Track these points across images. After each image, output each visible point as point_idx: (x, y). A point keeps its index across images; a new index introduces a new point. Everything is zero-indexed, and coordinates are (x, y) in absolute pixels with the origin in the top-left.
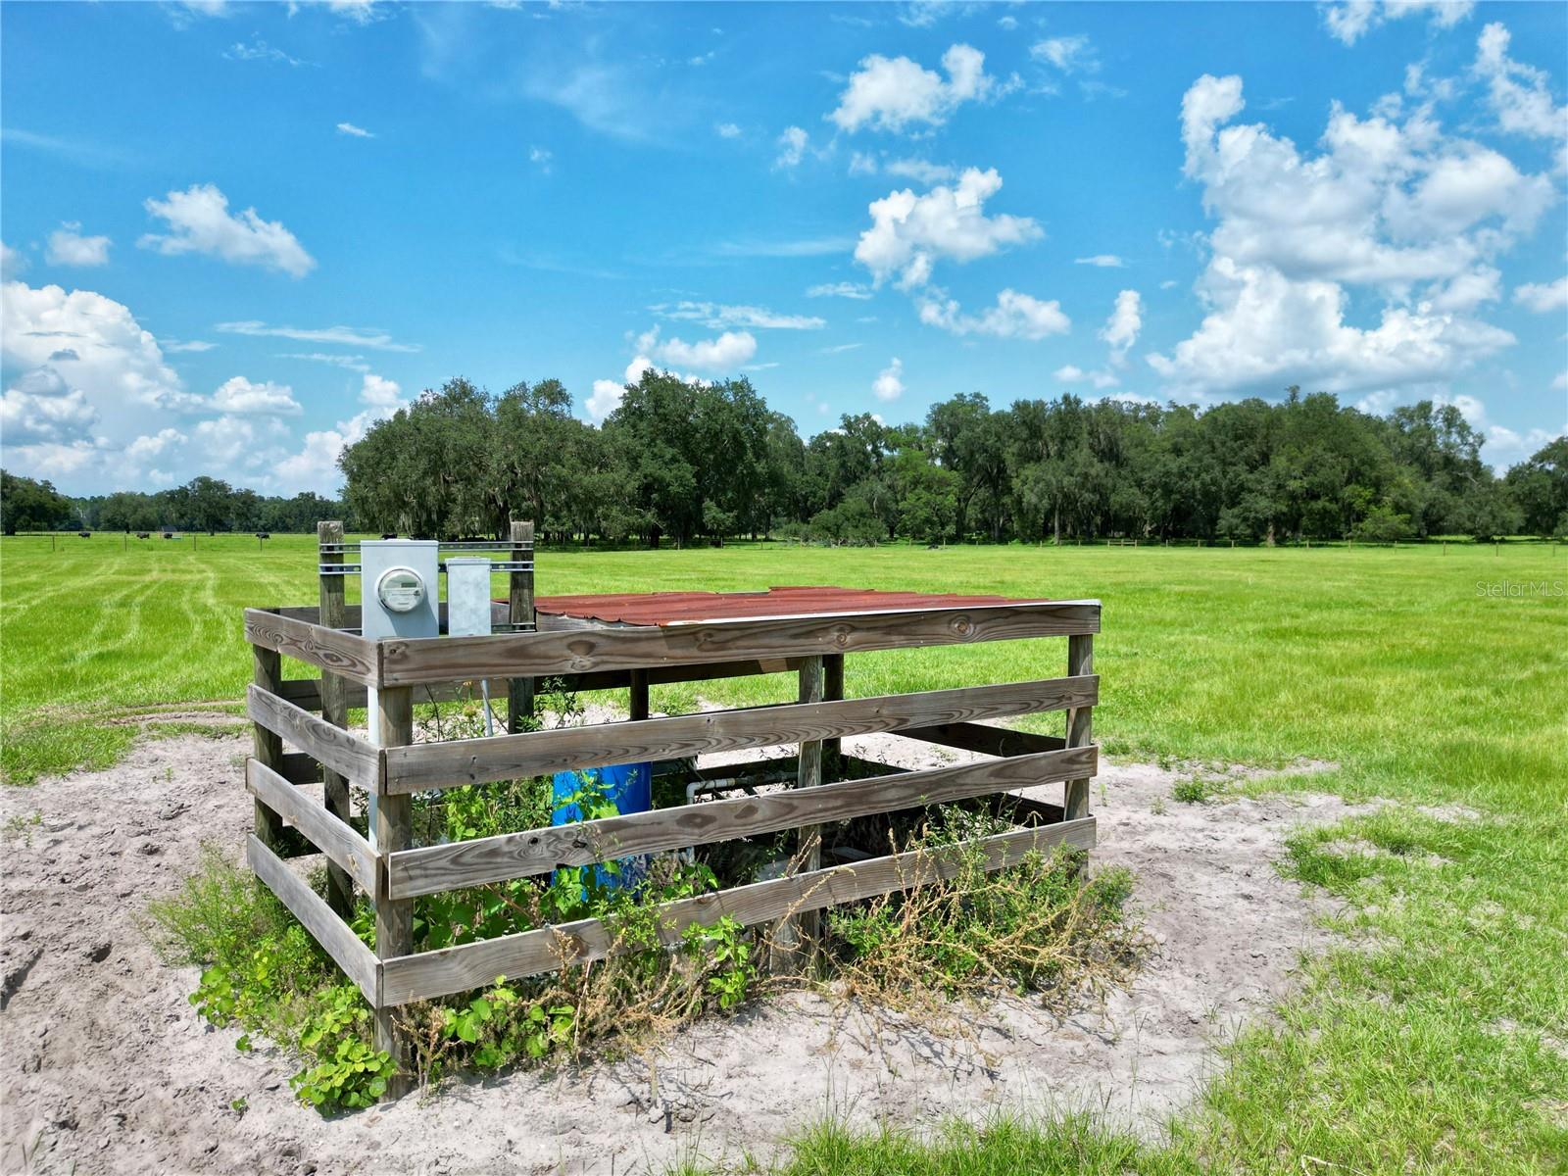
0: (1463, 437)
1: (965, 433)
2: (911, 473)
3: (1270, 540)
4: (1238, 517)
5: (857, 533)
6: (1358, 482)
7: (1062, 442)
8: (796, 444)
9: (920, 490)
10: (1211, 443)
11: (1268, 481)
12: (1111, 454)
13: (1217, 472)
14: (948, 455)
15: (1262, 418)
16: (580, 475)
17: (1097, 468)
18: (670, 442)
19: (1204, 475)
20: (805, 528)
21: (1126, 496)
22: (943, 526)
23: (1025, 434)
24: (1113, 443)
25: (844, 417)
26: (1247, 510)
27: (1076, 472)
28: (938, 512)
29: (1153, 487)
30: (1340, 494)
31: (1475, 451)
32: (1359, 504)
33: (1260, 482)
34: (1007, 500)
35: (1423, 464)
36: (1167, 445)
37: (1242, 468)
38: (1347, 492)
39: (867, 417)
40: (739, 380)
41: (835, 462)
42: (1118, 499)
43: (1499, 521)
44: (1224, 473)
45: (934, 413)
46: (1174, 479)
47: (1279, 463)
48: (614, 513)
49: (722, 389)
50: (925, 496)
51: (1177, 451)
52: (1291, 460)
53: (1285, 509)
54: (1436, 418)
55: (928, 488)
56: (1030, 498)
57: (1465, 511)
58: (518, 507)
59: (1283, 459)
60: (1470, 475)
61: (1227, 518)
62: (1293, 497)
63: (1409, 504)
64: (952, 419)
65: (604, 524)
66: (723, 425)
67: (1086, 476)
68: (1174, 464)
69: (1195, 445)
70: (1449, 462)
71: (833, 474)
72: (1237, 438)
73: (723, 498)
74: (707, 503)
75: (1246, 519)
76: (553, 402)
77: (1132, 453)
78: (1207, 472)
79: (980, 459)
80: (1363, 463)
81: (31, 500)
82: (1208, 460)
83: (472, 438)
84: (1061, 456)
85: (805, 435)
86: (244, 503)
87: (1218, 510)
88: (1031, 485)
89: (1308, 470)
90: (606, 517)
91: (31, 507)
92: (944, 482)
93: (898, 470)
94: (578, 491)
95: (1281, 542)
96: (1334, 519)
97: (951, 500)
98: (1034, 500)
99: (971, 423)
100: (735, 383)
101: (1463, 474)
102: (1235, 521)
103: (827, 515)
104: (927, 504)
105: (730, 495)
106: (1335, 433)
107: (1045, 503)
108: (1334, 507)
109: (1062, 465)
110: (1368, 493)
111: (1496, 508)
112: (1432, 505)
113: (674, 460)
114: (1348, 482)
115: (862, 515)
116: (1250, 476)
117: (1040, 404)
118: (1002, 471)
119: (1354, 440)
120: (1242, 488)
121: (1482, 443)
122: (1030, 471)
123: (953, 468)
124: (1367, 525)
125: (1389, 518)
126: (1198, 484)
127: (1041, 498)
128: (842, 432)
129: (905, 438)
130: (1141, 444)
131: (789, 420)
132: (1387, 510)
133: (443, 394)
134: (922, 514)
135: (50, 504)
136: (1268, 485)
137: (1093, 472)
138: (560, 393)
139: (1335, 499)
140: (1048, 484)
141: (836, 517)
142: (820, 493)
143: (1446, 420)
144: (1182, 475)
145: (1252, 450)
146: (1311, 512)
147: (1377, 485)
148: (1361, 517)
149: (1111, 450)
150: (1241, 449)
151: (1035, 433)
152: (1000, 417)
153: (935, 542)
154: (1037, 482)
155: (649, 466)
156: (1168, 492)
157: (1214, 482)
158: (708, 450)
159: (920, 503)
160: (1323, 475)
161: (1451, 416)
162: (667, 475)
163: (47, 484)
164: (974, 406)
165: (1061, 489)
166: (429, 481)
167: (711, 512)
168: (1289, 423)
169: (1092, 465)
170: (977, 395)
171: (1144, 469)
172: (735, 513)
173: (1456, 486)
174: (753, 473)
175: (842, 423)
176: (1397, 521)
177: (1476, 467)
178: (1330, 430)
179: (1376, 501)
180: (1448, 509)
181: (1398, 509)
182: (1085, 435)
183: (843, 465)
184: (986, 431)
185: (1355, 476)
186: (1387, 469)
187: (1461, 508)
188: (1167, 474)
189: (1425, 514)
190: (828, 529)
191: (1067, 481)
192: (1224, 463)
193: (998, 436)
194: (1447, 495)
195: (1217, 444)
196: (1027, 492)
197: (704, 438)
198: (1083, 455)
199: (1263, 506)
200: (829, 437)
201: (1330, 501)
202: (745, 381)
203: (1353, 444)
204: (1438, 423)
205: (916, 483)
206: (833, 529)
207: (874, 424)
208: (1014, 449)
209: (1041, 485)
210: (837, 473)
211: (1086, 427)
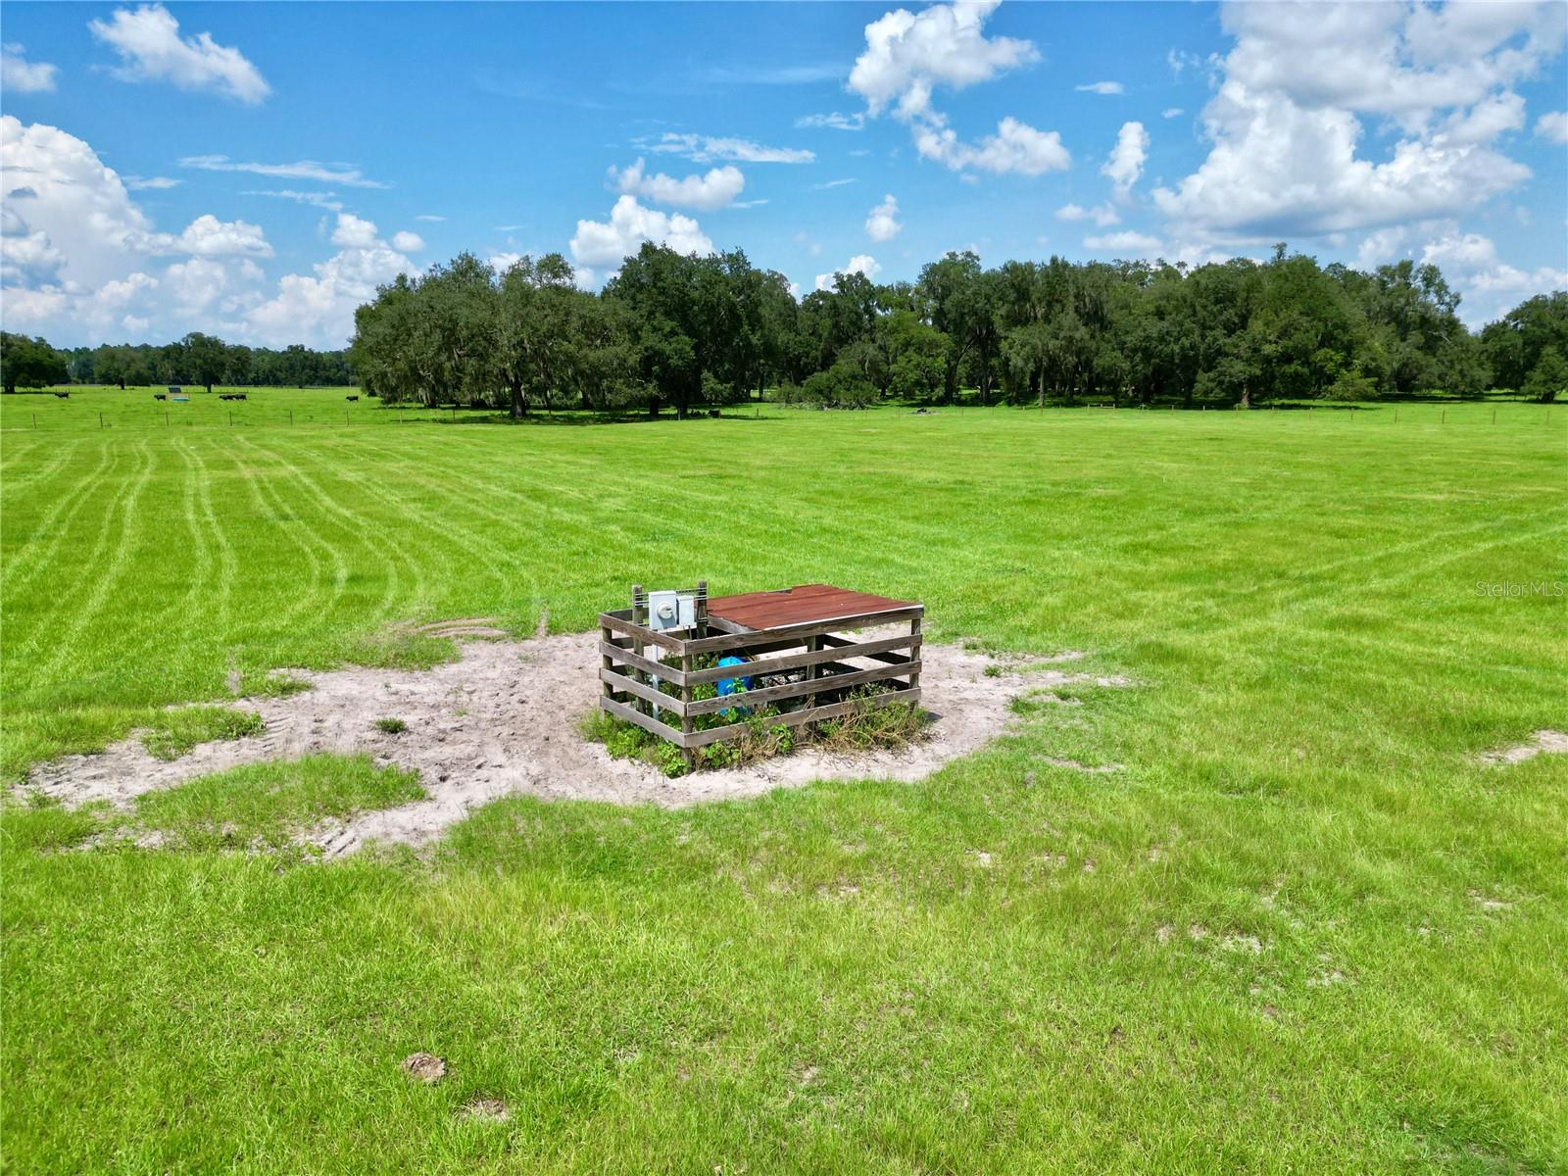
0: (1440, 297)
1: (955, 296)
2: (903, 335)
3: (1245, 402)
4: (1213, 380)
5: (849, 395)
6: (1330, 346)
7: (1050, 305)
8: (789, 302)
9: (910, 352)
10: (1193, 306)
11: (1244, 345)
12: (1095, 317)
13: (1196, 338)
14: (939, 316)
15: (1243, 281)
16: (585, 351)
17: (1082, 333)
18: (668, 314)
19: (1183, 339)
20: (798, 390)
21: (1108, 358)
22: (933, 387)
23: (1012, 297)
24: (1098, 306)
25: (838, 276)
26: (1221, 374)
27: (1061, 336)
28: (928, 374)
29: (1135, 351)
30: (1312, 358)
31: (1451, 311)
32: (1330, 367)
33: (1236, 346)
34: (994, 362)
35: (1399, 323)
36: (1151, 308)
37: (1219, 332)
38: (1321, 354)
39: (860, 275)
40: (734, 252)
41: (828, 322)
42: (1101, 362)
43: (1468, 380)
44: (1203, 337)
45: (927, 273)
46: (1154, 343)
47: (1256, 326)
48: (617, 386)
49: (718, 261)
50: (916, 358)
51: (1160, 314)
52: (1267, 324)
53: (1258, 372)
54: (1416, 278)
55: (919, 350)
56: (1017, 361)
57: (1436, 369)
58: (529, 382)
59: (1260, 322)
60: (1444, 334)
61: (1203, 380)
62: (1267, 360)
63: (1378, 367)
64: (945, 279)
65: (609, 396)
66: (719, 298)
67: (1070, 339)
68: (1155, 327)
69: (1176, 308)
70: (1425, 322)
71: (825, 334)
72: (1217, 301)
73: (720, 370)
74: (705, 374)
75: (1221, 383)
76: (556, 276)
77: (1115, 316)
78: (1187, 336)
79: (970, 321)
80: (1336, 326)
81: (29, 355)
82: (1188, 324)
83: (484, 315)
84: (1047, 320)
85: (797, 292)
86: (238, 359)
87: (1195, 373)
88: (1018, 347)
89: (1284, 333)
90: (610, 390)
91: (28, 365)
92: (933, 344)
93: (890, 333)
94: (584, 366)
95: (1255, 405)
96: (1306, 383)
97: (941, 363)
98: (1020, 363)
99: (962, 285)
100: (730, 256)
101: (1436, 331)
102: (1211, 385)
103: (821, 377)
104: (918, 366)
105: (727, 367)
106: (1312, 296)
107: (1031, 366)
108: (1306, 370)
109: (1049, 328)
110: (1338, 357)
111: (1466, 367)
112: (1405, 365)
113: (673, 333)
114: (1322, 345)
115: (854, 377)
116: (1227, 341)
117: (1030, 265)
118: (991, 332)
119: (1330, 304)
120: (1220, 352)
121: (1458, 302)
122: (1017, 334)
123: (944, 329)
124: (1337, 387)
125: (1359, 381)
126: (1177, 349)
127: (1026, 361)
128: (835, 291)
129: (896, 297)
130: (1126, 306)
131: (782, 278)
132: (1356, 373)
133: (450, 269)
134: (912, 376)
135: (47, 362)
136: (1244, 349)
137: (1077, 335)
138: (562, 267)
139: (1306, 363)
140: (1034, 348)
141: (828, 379)
142: (813, 353)
143: (1424, 279)
144: (1162, 339)
145: (1230, 314)
146: (1283, 375)
147: (1349, 348)
148: (1331, 380)
149: (1096, 312)
150: (1221, 313)
151: (1023, 295)
152: (990, 278)
153: (925, 404)
154: (1023, 346)
155: (650, 339)
156: (1148, 355)
157: (1193, 347)
158: (705, 323)
159: (910, 366)
160: (1298, 338)
161: (1431, 276)
162: (667, 348)
163: (41, 340)
164: (965, 266)
165: (1046, 352)
166: (443, 357)
167: (709, 383)
168: (1268, 286)
169: (1077, 329)
170: (969, 254)
171: (1127, 332)
172: (732, 384)
173: (1430, 346)
174: (749, 344)
175: (833, 281)
176: (1365, 384)
177: (1453, 326)
178: (1309, 292)
179: (1347, 364)
180: (1420, 369)
181: (1367, 372)
182: (1072, 299)
183: (836, 325)
184: (976, 294)
185: (1327, 341)
186: (1358, 333)
187: (1433, 366)
188: (1148, 338)
189: (1397, 374)
190: (821, 392)
191: (1052, 344)
192: (1204, 327)
193: (988, 298)
194: (1418, 354)
195: (1198, 308)
196: (1013, 356)
197: (702, 311)
198: (1068, 318)
199: (1238, 369)
200: (822, 295)
201: (1303, 365)
202: (740, 253)
203: (1329, 308)
204: (1417, 283)
205: (907, 345)
206: (826, 391)
207: (866, 282)
208: (1003, 311)
209: (1027, 348)
210: (830, 334)
211: (1072, 290)
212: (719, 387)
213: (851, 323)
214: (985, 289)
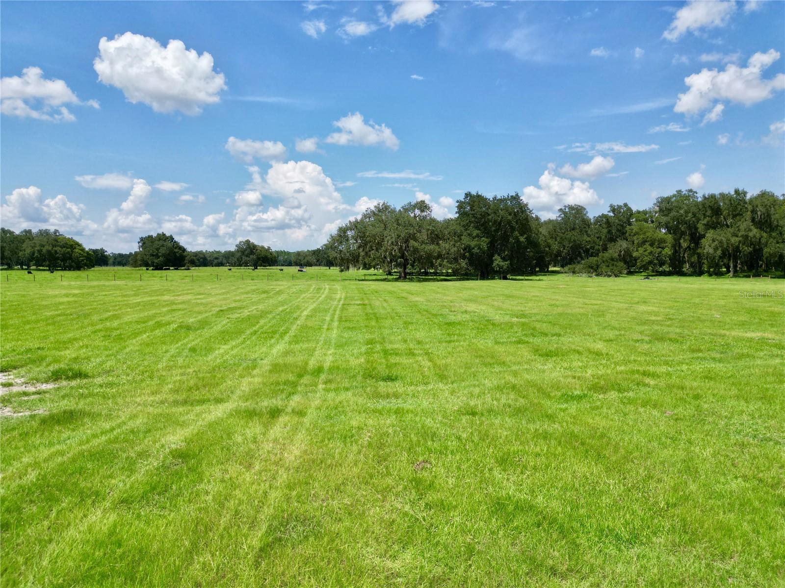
2: (642, 237)
5: (608, 269)
7: (734, 216)
8: (587, 221)
9: (647, 246)
12: (765, 223)
17: (755, 232)
18: (477, 228)
21: (774, 248)
22: (661, 265)
23: (710, 213)
24: (767, 216)
25: (611, 206)
27: (740, 235)
28: (657, 258)
39: (626, 205)
41: (605, 231)
42: (768, 250)
45: (659, 202)
49: (505, 200)
50: (650, 249)
55: (652, 244)
66: (502, 218)
67: (746, 237)
71: (603, 237)
73: (503, 255)
76: (422, 211)
81: (263, 254)
84: (732, 226)
88: (711, 242)
91: (262, 257)
92: (663, 241)
93: (635, 235)
97: (667, 251)
98: (711, 251)
103: (593, 260)
104: (651, 253)
105: (506, 253)
107: (719, 252)
113: (478, 236)
115: (612, 259)
118: (697, 233)
122: (710, 234)
127: (716, 249)
128: (611, 214)
129: (644, 216)
133: (374, 210)
134: (647, 259)
135: (269, 256)
137: (751, 234)
138: (426, 207)
140: (721, 242)
141: (597, 261)
142: (597, 247)
149: (766, 220)
151: (717, 212)
154: (714, 241)
155: (466, 240)
159: (646, 253)
162: (473, 244)
163: (269, 248)
164: (687, 197)
165: (730, 244)
167: (497, 261)
169: (750, 230)
170: (690, 190)
172: (508, 262)
174: (518, 241)
175: (609, 209)
182: (749, 213)
183: (609, 232)
184: (687, 212)
190: (592, 268)
191: (734, 240)
196: (707, 248)
197: (493, 225)
198: (745, 224)
200: (603, 216)
202: (517, 195)
205: (644, 242)
206: (595, 267)
207: (630, 209)
208: (705, 222)
209: (716, 242)
210: (606, 237)
211: (750, 207)
212: (502, 264)
213: (618, 230)
214: (694, 209)
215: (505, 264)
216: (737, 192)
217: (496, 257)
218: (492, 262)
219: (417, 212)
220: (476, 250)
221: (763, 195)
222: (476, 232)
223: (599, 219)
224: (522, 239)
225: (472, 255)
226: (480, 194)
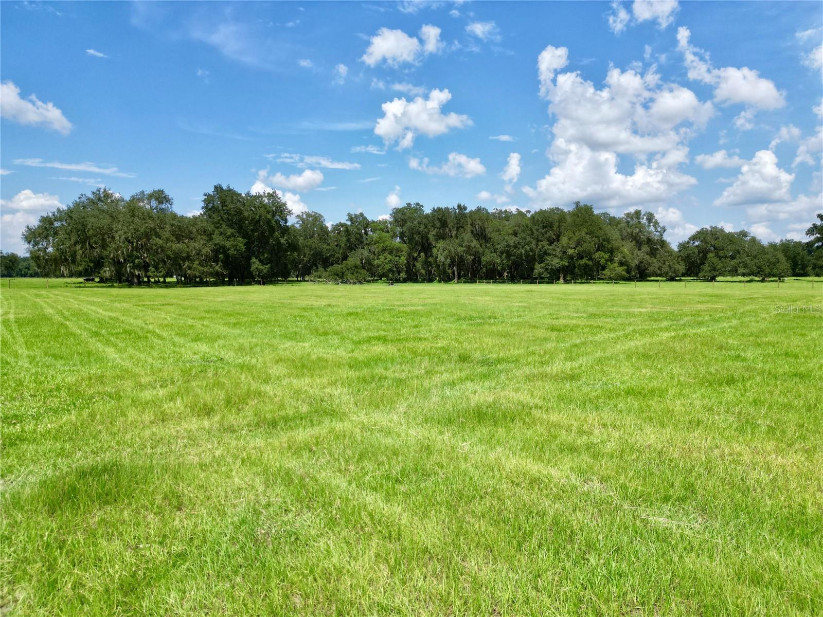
0: (656, 228)
1: (409, 224)
2: (382, 245)
3: (561, 280)
4: (543, 268)
5: (353, 277)
6: (602, 251)
7: (458, 229)
8: (324, 229)
9: (386, 254)
10: (531, 230)
11: (559, 250)
12: (482, 236)
13: (533, 245)
14: (402, 235)
15: (556, 217)
16: (169, 244)
17: (475, 243)
18: (231, 226)
19: (526, 247)
20: (325, 274)
21: (489, 257)
22: (399, 273)
23: (438, 224)
24: (483, 230)
25: (349, 215)
26: (547, 264)
27: (464, 245)
28: (396, 265)
29: (502, 253)
30: (593, 257)
31: (662, 235)
32: (602, 261)
33: (554, 250)
34: (430, 259)
35: (637, 241)
36: (511, 231)
37: (545, 243)
38: (597, 255)
39: (362, 214)
40: (271, 192)
41: (344, 239)
42: (485, 259)
43: (673, 270)
44: (537, 245)
45: (394, 213)
46: (512, 249)
47: (564, 240)
49: (261, 196)
50: (389, 257)
51: (515, 234)
52: (569, 239)
53: (567, 264)
54: (643, 218)
55: (391, 253)
56: (441, 258)
57: (657, 265)
59: (566, 238)
60: (659, 247)
61: (538, 268)
62: (571, 257)
63: (626, 261)
64: (402, 216)
66: (260, 216)
67: (469, 247)
68: (512, 240)
69: (523, 231)
70: (649, 241)
71: (343, 245)
72: (544, 227)
73: (262, 258)
75: (547, 269)
77: (493, 235)
78: (528, 245)
79: (417, 238)
80: (604, 240)
82: (529, 239)
84: (457, 237)
85: (329, 225)
87: (534, 265)
88: (441, 252)
89: (579, 243)
92: (399, 250)
93: (375, 244)
95: (566, 282)
96: (591, 269)
97: (403, 260)
98: (443, 259)
99: (412, 219)
100: (269, 193)
101: (656, 246)
102: (542, 270)
103: (337, 267)
104: (390, 261)
105: (266, 255)
106: (591, 225)
107: (448, 261)
108: (590, 263)
109: (457, 241)
110: (607, 256)
111: (671, 264)
112: (641, 262)
113: (232, 236)
114: (598, 250)
115: (356, 267)
116: (551, 247)
117: (447, 209)
118: (430, 244)
119: (600, 229)
120: (546, 253)
121: (664, 231)
122: (441, 244)
123: (405, 242)
124: (607, 272)
125: (617, 268)
126: (523, 251)
127: (446, 258)
128: (349, 223)
129: (380, 227)
130: (498, 230)
131: (320, 216)
132: (616, 265)
134: (388, 267)
136: (558, 252)
137: (472, 245)
138: (165, 197)
139: (591, 259)
140: (450, 251)
141: (342, 268)
142: (337, 255)
143: (647, 219)
144: (515, 247)
145: (550, 234)
146: (579, 265)
147: (611, 251)
148: (604, 268)
149: (482, 233)
150: (546, 233)
151: (444, 224)
152: (427, 216)
153: (398, 281)
154: (444, 250)
155: (218, 239)
156: (509, 255)
157: (531, 250)
158: (252, 231)
159: (386, 261)
160: (586, 246)
161: (650, 217)
162: (228, 244)
164: (416, 210)
165: (457, 254)
167: (256, 264)
168: (569, 219)
169: (472, 241)
170: (418, 204)
171: (498, 244)
172: (269, 266)
173: (653, 253)
174: (279, 243)
175: (347, 218)
176: (621, 270)
177: (663, 244)
178: (589, 223)
179: (611, 260)
180: (649, 264)
181: (621, 264)
182: (469, 226)
183: (348, 240)
184: (419, 223)
185: (600, 248)
186: (615, 244)
187: (655, 264)
188: (508, 246)
189: (638, 267)
190: (337, 275)
191: (460, 249)
192: (538, 241)
193: (426, 226)
194: (647, 257)
195: (534, 231)
196: (439, 256)
197: (250, 223)
198: (467, 236)
199: (556, 262)
200: (341, 225)
201: (589, 260)
202: (275, 192)
203: (600, 231)
204: (644, 221)
205: (384, 250)
206: (340, 274)
207: (365, 218)
208: (434, 233)
209: (446, 252)
210: (345, 245)
211: (469, 221)
212: (261, 267)
213: (357, 239)
214: (424, 221)
215: (265, 268)
216: (459, 206)
217: (254, 260)
218: (249, 265)
219: (154, 203)
220: (232, 252)
221: (479, 210)
222: (229, 231)
223: (337, 227)
224: (283, 241)
225: (227, 256)
226: (231, 187)
